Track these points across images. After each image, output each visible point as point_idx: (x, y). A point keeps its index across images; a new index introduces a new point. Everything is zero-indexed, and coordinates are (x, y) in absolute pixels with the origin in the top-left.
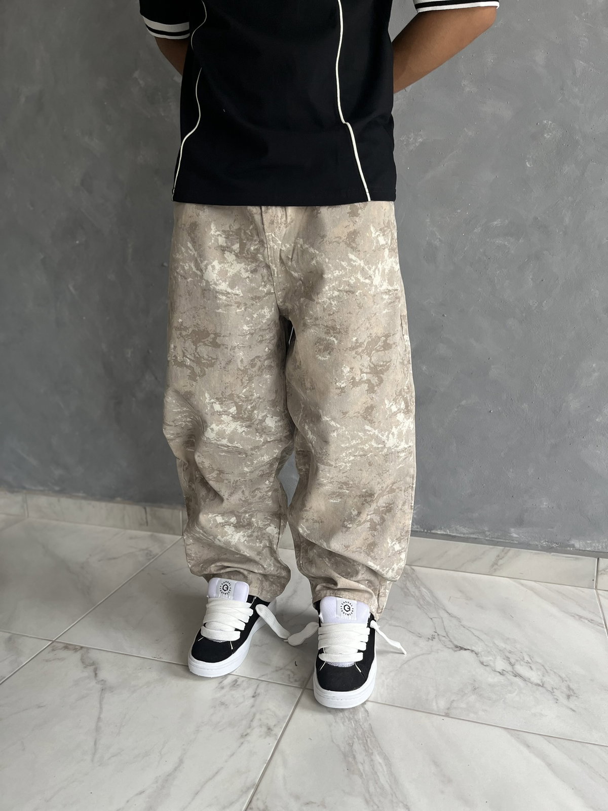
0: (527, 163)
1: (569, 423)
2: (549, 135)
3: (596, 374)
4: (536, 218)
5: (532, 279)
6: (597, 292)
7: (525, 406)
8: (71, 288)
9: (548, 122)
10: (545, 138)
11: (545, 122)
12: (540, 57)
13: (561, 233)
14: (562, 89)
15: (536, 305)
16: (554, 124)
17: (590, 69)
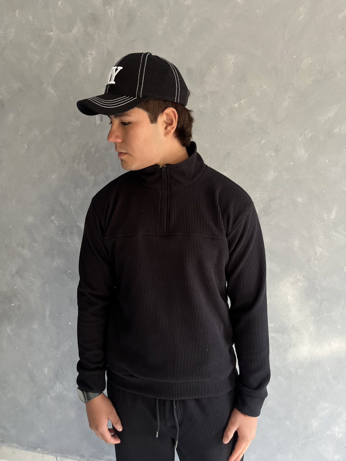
0: (289, 297)
1: (312, 433)
2: (300, 284)
3: (328, 410)
4: (293, 326)
5: (292, 357)
6: (328, 368)
7: (288, 423)
8: (9, 331)
9: (300, 278)
10: (299, 285)
11: (299, 277)
12: (296, 243)
13: (308, 335)
14: (309, 261)
15: (294, 371)
16: (304, 278)
17: (325, 253)
